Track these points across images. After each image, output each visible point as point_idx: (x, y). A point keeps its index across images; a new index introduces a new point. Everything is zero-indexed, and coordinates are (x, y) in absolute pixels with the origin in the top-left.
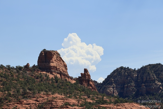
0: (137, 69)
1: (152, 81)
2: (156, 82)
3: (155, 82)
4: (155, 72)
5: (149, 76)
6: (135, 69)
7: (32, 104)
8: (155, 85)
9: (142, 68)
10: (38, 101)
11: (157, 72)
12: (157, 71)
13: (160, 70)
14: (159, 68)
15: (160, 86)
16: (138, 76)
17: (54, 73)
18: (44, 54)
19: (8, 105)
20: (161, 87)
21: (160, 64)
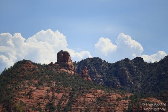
0: (77, 62)
1: (93, 73)
2: (97, 75)
3: (95, 74)
4: (94, 65)
5: (90, 69)
6: (75, 62)
7: (92, 97)
8: (96, 77)
9: (81, 61)
10: (95, 95)
11: (97, 66)
12: (96, 64)
13: (99, 63)
14: (98, 62)
15: (100, 78)
16: (78, 68)
17: (71, 71)
18: (62, 55)
19: (79, 98)
20: (101, 80)
21: (98, 58)
